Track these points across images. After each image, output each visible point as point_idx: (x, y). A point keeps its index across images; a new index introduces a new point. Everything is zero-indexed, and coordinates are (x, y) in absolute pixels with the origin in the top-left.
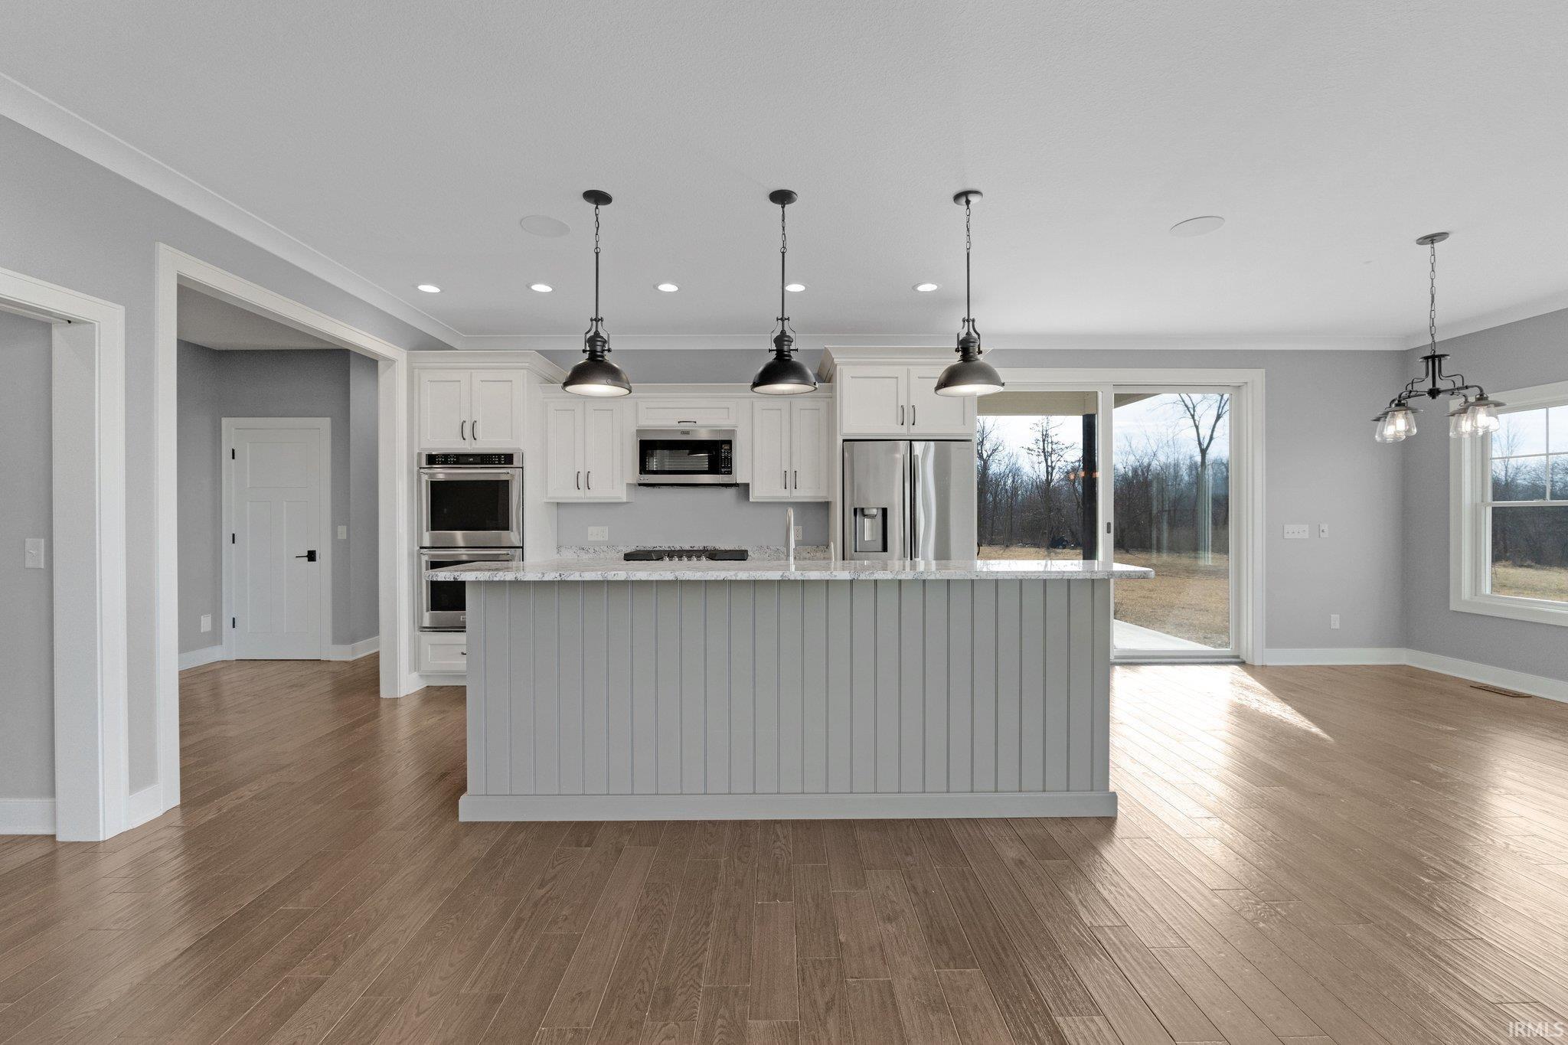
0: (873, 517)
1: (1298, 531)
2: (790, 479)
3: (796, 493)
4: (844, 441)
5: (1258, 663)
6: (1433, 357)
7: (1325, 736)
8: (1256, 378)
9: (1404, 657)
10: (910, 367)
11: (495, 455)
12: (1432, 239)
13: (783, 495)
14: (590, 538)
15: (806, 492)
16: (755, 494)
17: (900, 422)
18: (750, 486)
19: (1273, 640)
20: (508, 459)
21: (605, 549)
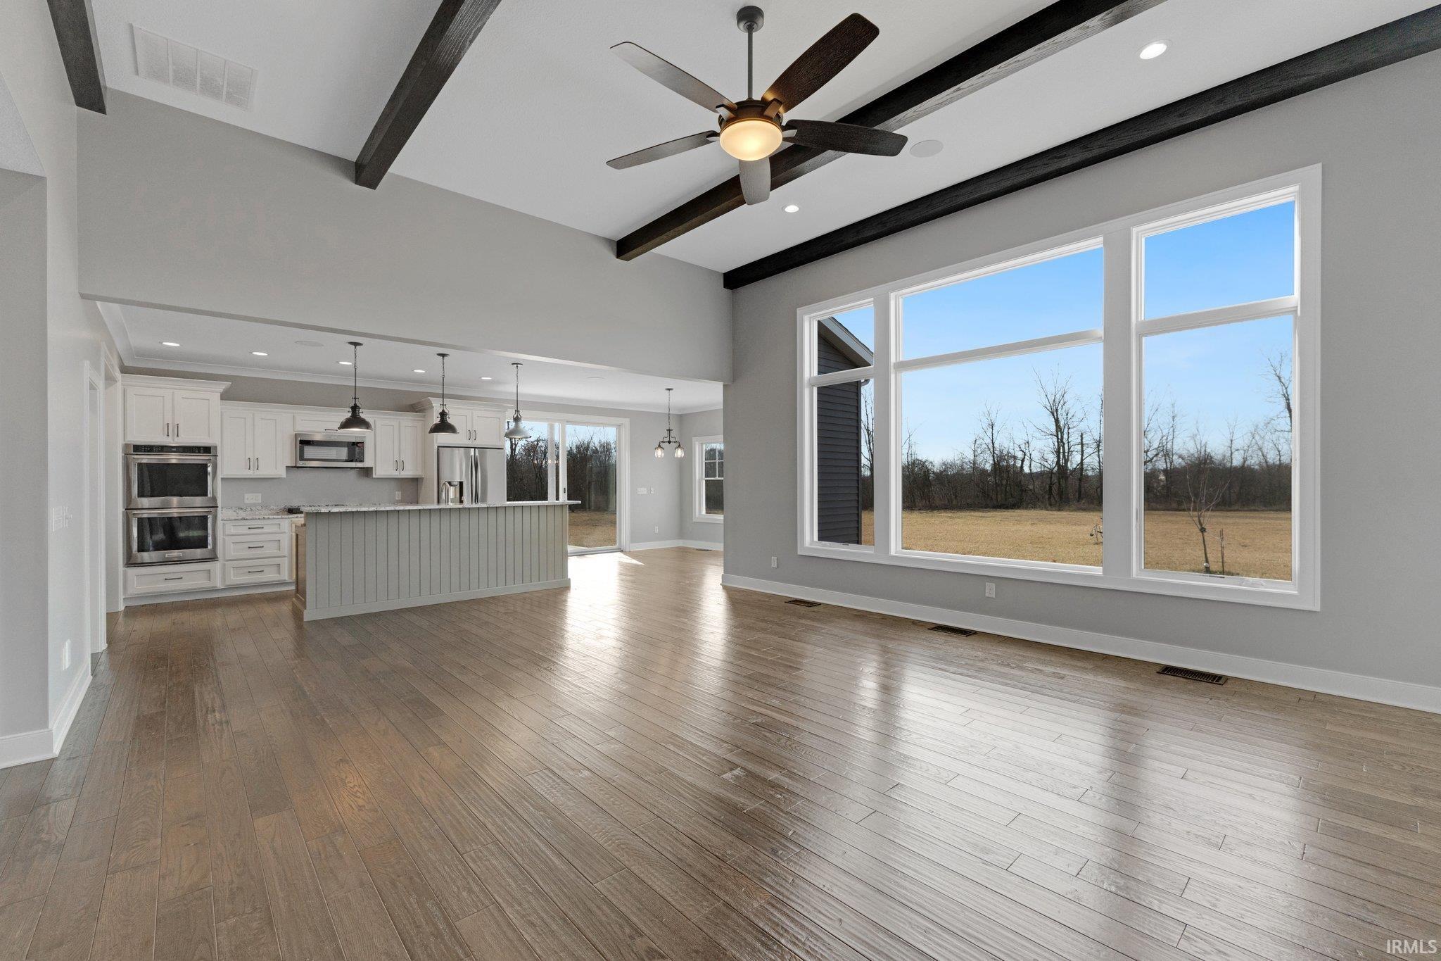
0: (454, 486)
1: (642, 491)
2: (399, 465)
3: (402, 473)
4: (438, 447)
5: (628, 550)
6: (669, 430)
7: (640, 563)
8: (626, 422)
9: (681, 543)
10: (474, 411)
11: (195, 447)
12: (669, 389)
13: (396, 474)
14: (246, 501)
15: (408, 473)
16: (378, 473)
17: (468, 439)
18: (374, 469)
19: (634, 539)
20: (207, 450)
21: (260, 508)
